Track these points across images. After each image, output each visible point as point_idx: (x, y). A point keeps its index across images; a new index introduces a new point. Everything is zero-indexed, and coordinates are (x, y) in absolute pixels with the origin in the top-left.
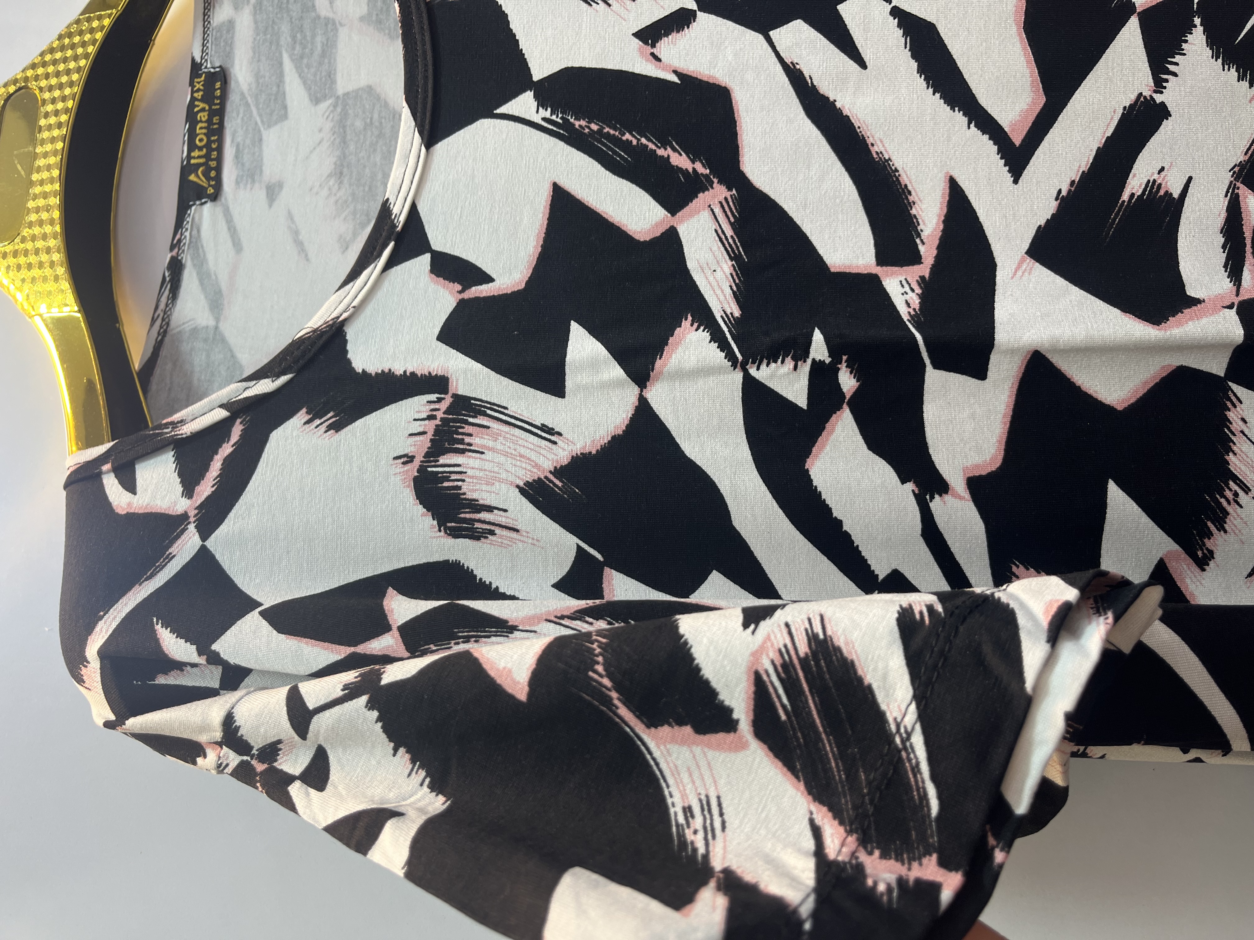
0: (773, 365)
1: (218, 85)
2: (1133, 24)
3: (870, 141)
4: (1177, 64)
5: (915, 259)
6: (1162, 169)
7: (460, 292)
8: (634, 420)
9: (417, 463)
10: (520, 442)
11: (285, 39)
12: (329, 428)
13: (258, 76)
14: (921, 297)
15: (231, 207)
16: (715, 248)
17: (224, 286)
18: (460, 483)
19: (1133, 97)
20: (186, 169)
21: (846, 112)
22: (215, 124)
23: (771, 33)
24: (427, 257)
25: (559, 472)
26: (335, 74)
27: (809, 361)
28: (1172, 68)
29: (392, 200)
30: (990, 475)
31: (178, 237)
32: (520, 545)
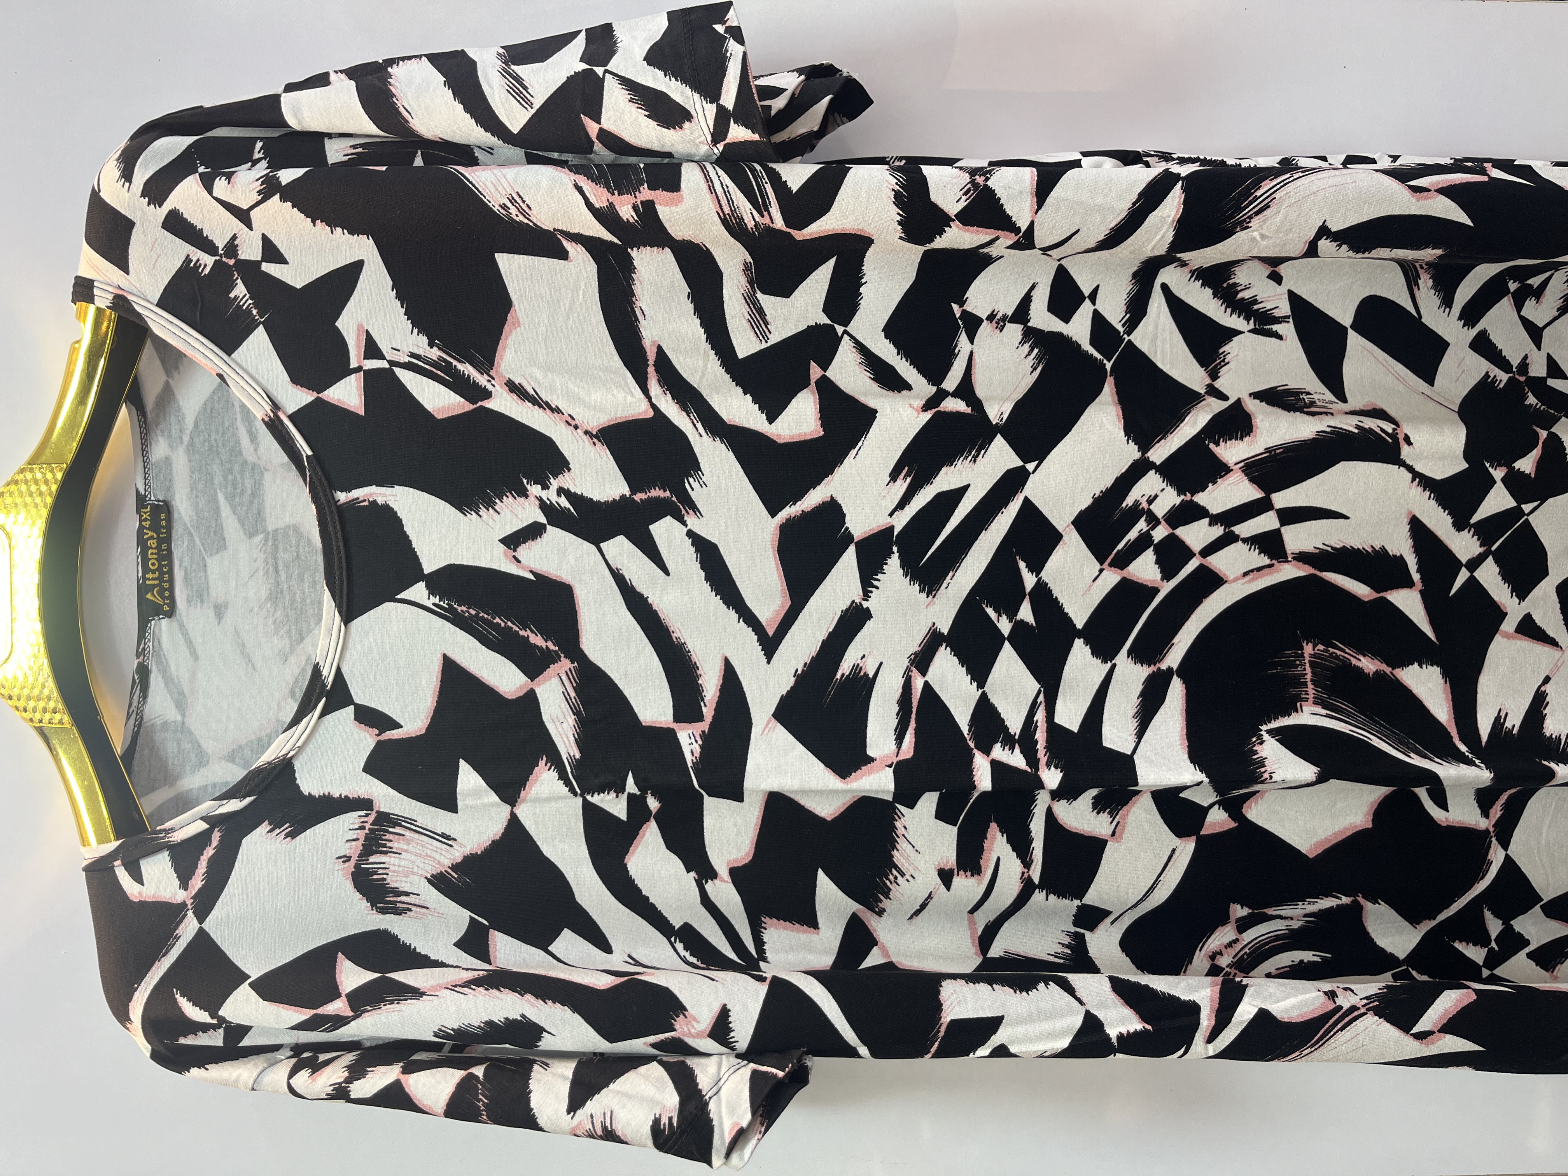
0: (602, 795)
1: (163, 516)
2: (852, 549)
3: (671, 629)
4: (879, 580)
5: (700, 718)
6: (864, 656)
7: (378, 735)
8: (507, 829)
9: (353, 862)
10: (427, 845)
11: (218, 480)
12: (287, 836)
13: (197, 510)
14: (701, 747)
15: (185, 621)
16: (562, 706)
17: (186, 688)
18: (385, 876)
19: (848, 604)
20: (142, 589)
21: (655, 607)
22: (164, 550)
23: (601, 545)
24: (352, 707)
25: (455, 867)
26: (264, 513)
27: (626, 794)
28: (875, 583)
29: (321, 664)
30: (745, 866)
31: (142, 646)
32: (430, 917)
